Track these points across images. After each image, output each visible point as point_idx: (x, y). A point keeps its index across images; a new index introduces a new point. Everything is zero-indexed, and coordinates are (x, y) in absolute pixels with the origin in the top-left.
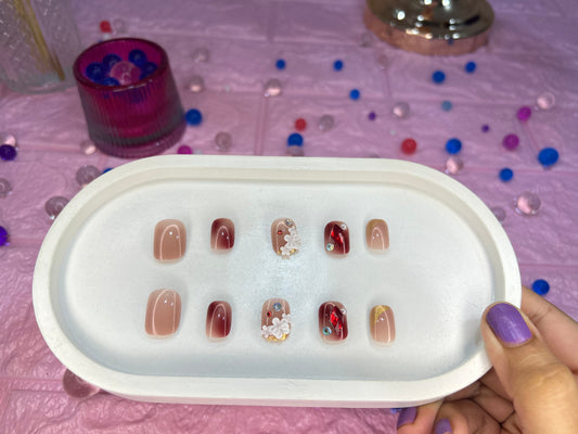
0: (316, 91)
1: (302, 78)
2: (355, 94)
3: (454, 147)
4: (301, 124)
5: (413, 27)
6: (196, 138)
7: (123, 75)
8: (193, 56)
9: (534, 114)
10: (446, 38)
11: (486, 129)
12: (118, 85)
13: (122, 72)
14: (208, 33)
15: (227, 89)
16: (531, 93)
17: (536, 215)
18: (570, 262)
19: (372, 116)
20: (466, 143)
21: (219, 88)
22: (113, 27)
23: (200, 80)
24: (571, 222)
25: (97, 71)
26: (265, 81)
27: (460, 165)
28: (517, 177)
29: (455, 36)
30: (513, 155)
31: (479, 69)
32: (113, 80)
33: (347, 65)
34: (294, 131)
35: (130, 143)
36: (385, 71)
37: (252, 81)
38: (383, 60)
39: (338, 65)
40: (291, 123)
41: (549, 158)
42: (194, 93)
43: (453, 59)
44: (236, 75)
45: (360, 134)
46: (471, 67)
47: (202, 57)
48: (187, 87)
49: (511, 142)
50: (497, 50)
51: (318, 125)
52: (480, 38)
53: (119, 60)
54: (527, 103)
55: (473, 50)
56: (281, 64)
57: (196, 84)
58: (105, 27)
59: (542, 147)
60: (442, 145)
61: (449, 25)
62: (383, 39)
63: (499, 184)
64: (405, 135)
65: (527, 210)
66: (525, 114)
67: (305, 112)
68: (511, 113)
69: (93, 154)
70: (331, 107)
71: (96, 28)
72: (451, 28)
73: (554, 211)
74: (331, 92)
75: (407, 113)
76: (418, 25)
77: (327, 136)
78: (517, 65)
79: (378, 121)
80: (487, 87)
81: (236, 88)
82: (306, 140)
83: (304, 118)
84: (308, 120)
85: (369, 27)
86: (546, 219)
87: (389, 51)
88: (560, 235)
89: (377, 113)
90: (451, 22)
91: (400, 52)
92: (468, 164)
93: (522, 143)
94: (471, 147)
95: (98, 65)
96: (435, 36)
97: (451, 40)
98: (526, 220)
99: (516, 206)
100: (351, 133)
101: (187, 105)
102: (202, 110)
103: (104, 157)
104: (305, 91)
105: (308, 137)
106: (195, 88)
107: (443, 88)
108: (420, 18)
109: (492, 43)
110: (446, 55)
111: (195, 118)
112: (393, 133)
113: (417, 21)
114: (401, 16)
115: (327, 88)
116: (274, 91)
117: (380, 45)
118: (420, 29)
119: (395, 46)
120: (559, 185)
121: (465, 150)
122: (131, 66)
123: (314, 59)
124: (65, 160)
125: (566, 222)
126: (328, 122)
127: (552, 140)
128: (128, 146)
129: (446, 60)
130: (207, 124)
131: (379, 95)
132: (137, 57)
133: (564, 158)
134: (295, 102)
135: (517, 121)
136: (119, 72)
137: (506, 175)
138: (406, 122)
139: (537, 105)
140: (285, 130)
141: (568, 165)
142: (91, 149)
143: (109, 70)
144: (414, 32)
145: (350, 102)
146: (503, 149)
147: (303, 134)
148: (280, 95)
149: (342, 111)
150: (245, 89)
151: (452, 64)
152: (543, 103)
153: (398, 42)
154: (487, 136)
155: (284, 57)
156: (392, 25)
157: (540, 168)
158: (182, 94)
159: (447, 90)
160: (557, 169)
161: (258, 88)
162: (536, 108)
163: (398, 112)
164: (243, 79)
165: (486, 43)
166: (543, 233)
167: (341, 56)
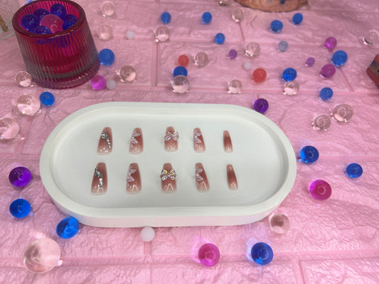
0: (193, 37)
1: (182, 29)
6: (108, 72)
15: (129, 36)
17: (347, 123)
18: (370, 154)
24: (369, 126)
25: (31, 22)
30: (330, 82)
35: (59, 78)
36: (239, 23)
37: (146, 31)
43: (284, 14)
44: (135, 27)
45: (226, 68)
50: (313, 8)
53: (47, 13)
55: (298, 8)
63: (320, 102)
67: (186, 53)
73: (358, 119)
74: (203, 39)
77: (202, 70)
78: (329, 19)
79: (237, 58)
80: (309, 34)
86: (353, 125)
88: (363, 136)
91: (248, 9)
94: (301, 76)
98: (340, 126)
100: (219, 67)
101: (100, 47)
103: (40, 88)
104: (184, 38)
105: (190, 71)
107: (279, 35)
109: (310, 3)
110: (280, 12)
115: (200, 36)
117: (235, 4)
119: (245, 5)
120: (360, 101)
123: (190, 14)
124: (11, 91)
125: (366, 127)
127: (353, 70)
128: (58, 80)
129: (280, 15)
131: (236, 40)
132: (59, 11)
134: (178, 46)
138: (256, 59)
140: (172, 65)
141: (365, 87)
145: (215, 45)
146: (322, 77)
147: (186, 67)
149: (212, 52)
150: (142, 36)
151: (285, 17)
153: (247, 3)
157: (347, 90)
159: (282, 36)
160: (359, 90)
161: (151, 36)
164: (140, 30)
165: (306, 3)
166: (352, 134)
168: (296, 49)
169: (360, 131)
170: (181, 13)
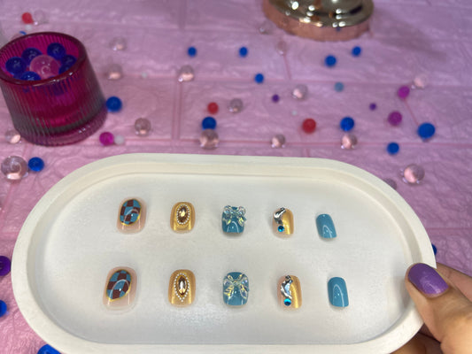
0: (225, 75)
1: (212, 65)
2: (259, 78)
3: (348, 124)
4: (213, 108)
5: (305, 16)
6: (117, 123)
7: (43, 68)
8: (112, 45)
9: (411, 93)
10: (334, 26)
11: (373, 107)
12: (38, 78)
13: (42, 65)
14: (124, 22)
15: (144, 75)
16: (408, 73)
17: (421, 184)
18: (450, 225)
19: (276, 98)
20: (357, 121)
21: (137, 74)
22: (34, 19)
23: (119, 69)
24: (448, 188)
25: (17, 64)
26: (179, 68)
27: (354, 141)
28: (402, 150)
29: (342, 24)
30: (398, 130)
31: (364, 53)
32: (32, 74)
33: (251, 51)
34: (207, 115)
35: (53, 132)
36: (284, 55)
37: (167, 67)
38: (282, 45)
39: (243, 52)
40: (204, 106)
41: (427, 131)
42: (113, 80)
43: (341, 44)
44: (152, 63)
45: (266, 115)
46: (357, 51)
47: (120, 47)
48: (106, 75)
49: (395, 119)
50: (377, 35)
51: (228, 107)
52: (363, 25)
53: (38, 54)
54: (405, 82)
55: (357, 36)
56: (192, 52)
57: (114, 71)
58: (27, 19)
59: (421, 122)
60: (337, 122)
61: (335, 14)
62: (280, 27)
63: (387, 157)
64: (305, 116)
65: (412, 179)
66: (404, 92)
67: (217, 96)
68: (392, 91)
69: (18, 143)
70: (239, 91)
71: (19, 19)
72: (338, 18)
73: (434, 179)
74: (237, 76)
75: (305, 95)
76: (309, 14)
77: (237, 118)
78: (395, 49)
79: (281, 102)
80: (372, 69)
81: (152, 74)
82: (219, 122)
83: (215, 101)
84: (219, 103)
85: (268, 16)
86: (428, 187)
87: (287, 38)
88: (441, 200)
89: (280, 95)
90: (338, 12)
91: (295, 38)
92: (360, 139)
93: (404, 120)
94: (362, 123)
95: (18, 60)
96: (324, 25)
97: (338, 28)
98: (412, 189)
99: (403, 176)
100: (258, 114)
101: (107, 92)
102: (122, 98)
103: (30, 145)
104: (215, 76)
105: (220, 119)
106: (114, 76)
107: (334, 71)
108: (311, 8)
109: (372, 29)
110: (335, 40)
111: (115, 105)
112: (295, 113)
113: (308, 10)
114: (295, 6)
115: (234, 73)
116: (186, 77)
117: (279, 31)
118: (311, 18)
119: (292, 33)
120: (436, 155)
121: (357, 127)
122: (51, 59)
123: (222, 46)
125: (445, 189)
126: (238, 105)
127: (427, 115)
128: (52, 135)
129: (336, 45)
130: (126, 110)
131: (280, 77)
132: (56, 50)
133: (439, 131)
134: (208, 87)
135: (398, 99)
136: (39, 66)
137: (393, 148)
138: (305, 103)
139: (413, 83)
140: (200, 114)
141: (442, 137)
142: (16, 138)
143: (29, 63)
144: (307, 20)
145: (255, 85)
146: (389, 125)
147: (215, 116)
148: (193, 80)
149: (249, 94)
150: (161, 75)
151: (340, 48)
152: (419, 82)
153: (294, 29)
154: (374, 113)
155: (194, 44)
156: (287, 14)
157: (419, 140)
158: (101, 82)
159: (339, 73)
160: (434, 140)
161: (173, 73)
162: (413, 87)
163: (297, 93)
164: (158, 67)
165: (367, 29)
166: (427, 199)
167: (245, 44)
168: (355, 89)
169: (436, 194)
170: (211, 44)
